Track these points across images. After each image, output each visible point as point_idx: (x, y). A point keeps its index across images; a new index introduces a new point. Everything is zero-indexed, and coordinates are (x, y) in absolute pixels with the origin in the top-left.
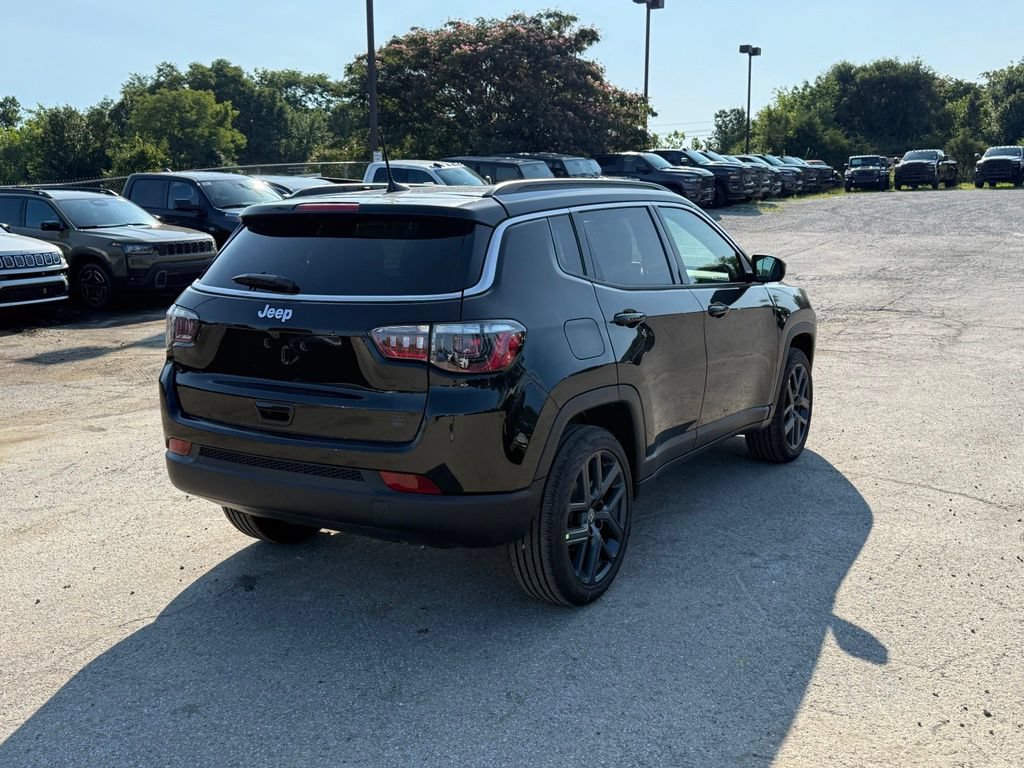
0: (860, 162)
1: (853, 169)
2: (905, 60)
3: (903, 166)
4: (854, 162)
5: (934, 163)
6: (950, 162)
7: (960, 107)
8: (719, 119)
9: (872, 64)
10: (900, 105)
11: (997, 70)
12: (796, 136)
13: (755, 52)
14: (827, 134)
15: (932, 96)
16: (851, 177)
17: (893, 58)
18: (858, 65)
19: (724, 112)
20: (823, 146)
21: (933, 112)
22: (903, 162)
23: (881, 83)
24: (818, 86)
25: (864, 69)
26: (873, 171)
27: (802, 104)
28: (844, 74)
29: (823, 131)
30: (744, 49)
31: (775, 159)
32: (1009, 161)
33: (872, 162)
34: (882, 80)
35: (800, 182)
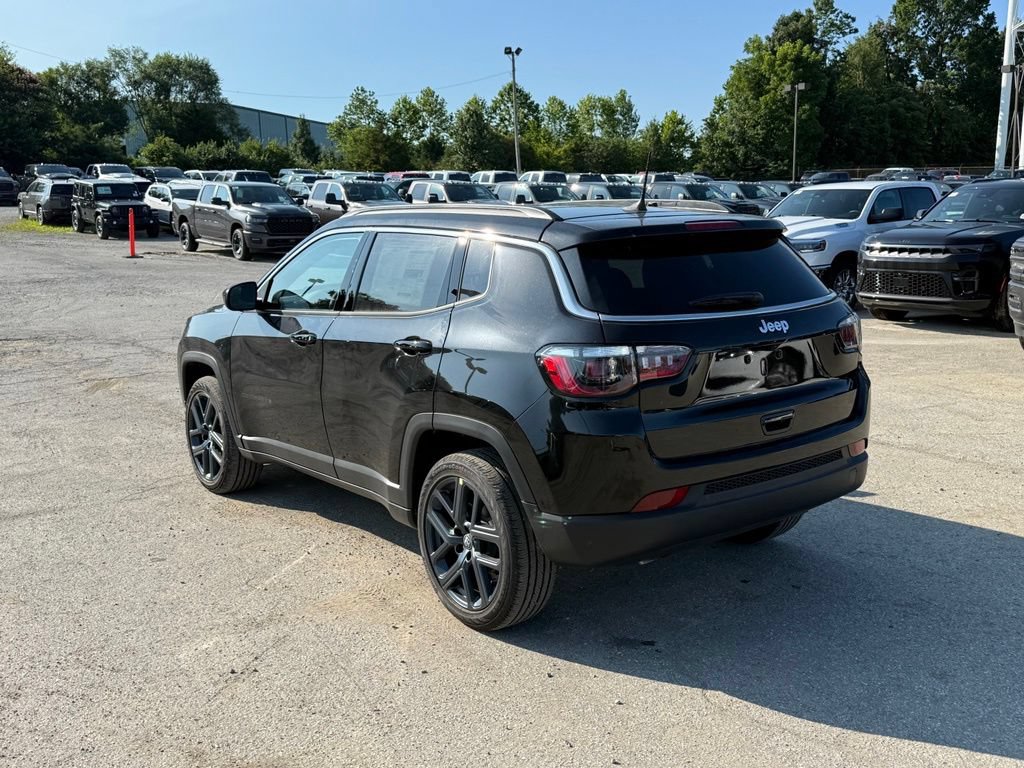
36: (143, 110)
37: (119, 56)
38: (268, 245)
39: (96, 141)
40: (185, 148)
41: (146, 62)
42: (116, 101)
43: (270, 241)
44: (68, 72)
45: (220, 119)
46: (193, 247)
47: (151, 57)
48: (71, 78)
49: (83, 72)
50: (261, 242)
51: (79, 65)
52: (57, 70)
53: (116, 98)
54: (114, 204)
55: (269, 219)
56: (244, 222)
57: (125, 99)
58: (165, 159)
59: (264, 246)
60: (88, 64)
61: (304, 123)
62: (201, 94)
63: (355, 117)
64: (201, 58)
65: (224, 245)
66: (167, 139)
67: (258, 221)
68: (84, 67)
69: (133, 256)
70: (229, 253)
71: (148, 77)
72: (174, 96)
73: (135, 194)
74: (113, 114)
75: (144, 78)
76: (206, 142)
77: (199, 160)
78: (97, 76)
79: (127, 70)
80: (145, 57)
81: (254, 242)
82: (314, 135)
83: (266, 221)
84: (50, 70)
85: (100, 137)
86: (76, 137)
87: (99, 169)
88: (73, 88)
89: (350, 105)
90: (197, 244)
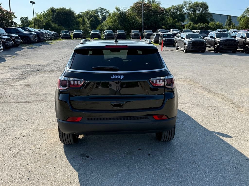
0: (64, 32)
1: (63, 34)
2: (67, 8)
3: (75, 34)
4: (63, 32)
5: (81, 33)
6: (84, 33)
7: (81, 20)
8: (21, 19)
9: (59, 8)
10: (67, 18)
11: (83, 12)
12: (46, 25)
13: (34, 3)
14: (53, 25)
15: (74, 17)
16: (63, 36)
17: (64, 7)
18: (56, 8)
19: (22, 17)
20: (53, 27)
21: (75, 21)
22: (74, 33)
23: (62, 13)
24: (47, 13)
25: (57, 9)
26: (68, 34)
27: (44, 17)
28: (53, 10)
29: (52, 24)
30: (31, 2)
31: (45, 30)
32: (97, 33)
33: (67, 32)
34: (62, 12)
35: (53, 37)
36: (189, 15)
37: (185, 3)
38: (191, 49)
39: (174, 24)
40: (195, 25)
41: (191, 4)
42: (183, 14)
43: (192, 48)
44: (174, 8)
45: (207, 17)
46: (177, 49)
47: (193, 3)
48: (174, 9)
49: (177, 7)
50: (190, 48)
51: (176, 6)
52: (171, 7)
53: (183, 13)
54: (166, 38)
55: (192, 42)
56: (186, 43)
57: (186, 13)
58: (190, 28)
59: (190, 49)
60: (178, 5)
61: (230, 17)
62: (204, 11)
63: (246, 15)
64: (205, 2)
65: (182, 49)
66: (191, 23)
67: (190, 43)
68: (177, 6)
69: (162, 51)
70: (183, 51)
71: (191, 8)
72: (198, 12)
73: (172, 36)
74: (182, 17)
75: (190, 8)
76: (200, 23)
77: (198, 28)
78: (180, 8)
79: (187, 6)
80: (192, 3)
81: (188, 48)
82: (232, 20)
83: (191, 43)
84: (170, 7)
85: (176, 23)
86: (170, 23)
87: (172, 30)
88: (174, 11)
89: (245, 12)
90: (178, 49)
